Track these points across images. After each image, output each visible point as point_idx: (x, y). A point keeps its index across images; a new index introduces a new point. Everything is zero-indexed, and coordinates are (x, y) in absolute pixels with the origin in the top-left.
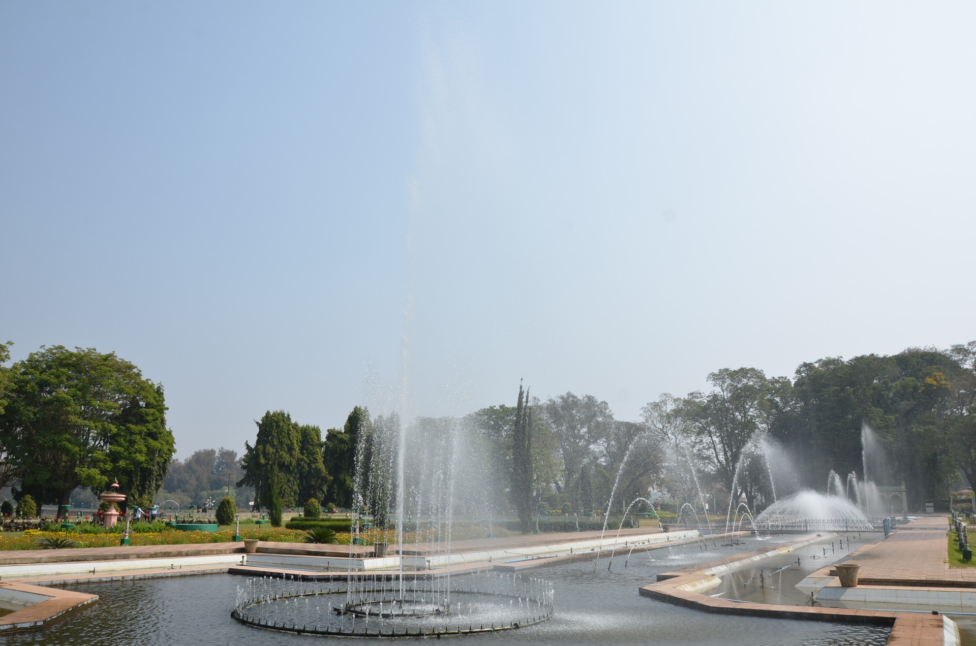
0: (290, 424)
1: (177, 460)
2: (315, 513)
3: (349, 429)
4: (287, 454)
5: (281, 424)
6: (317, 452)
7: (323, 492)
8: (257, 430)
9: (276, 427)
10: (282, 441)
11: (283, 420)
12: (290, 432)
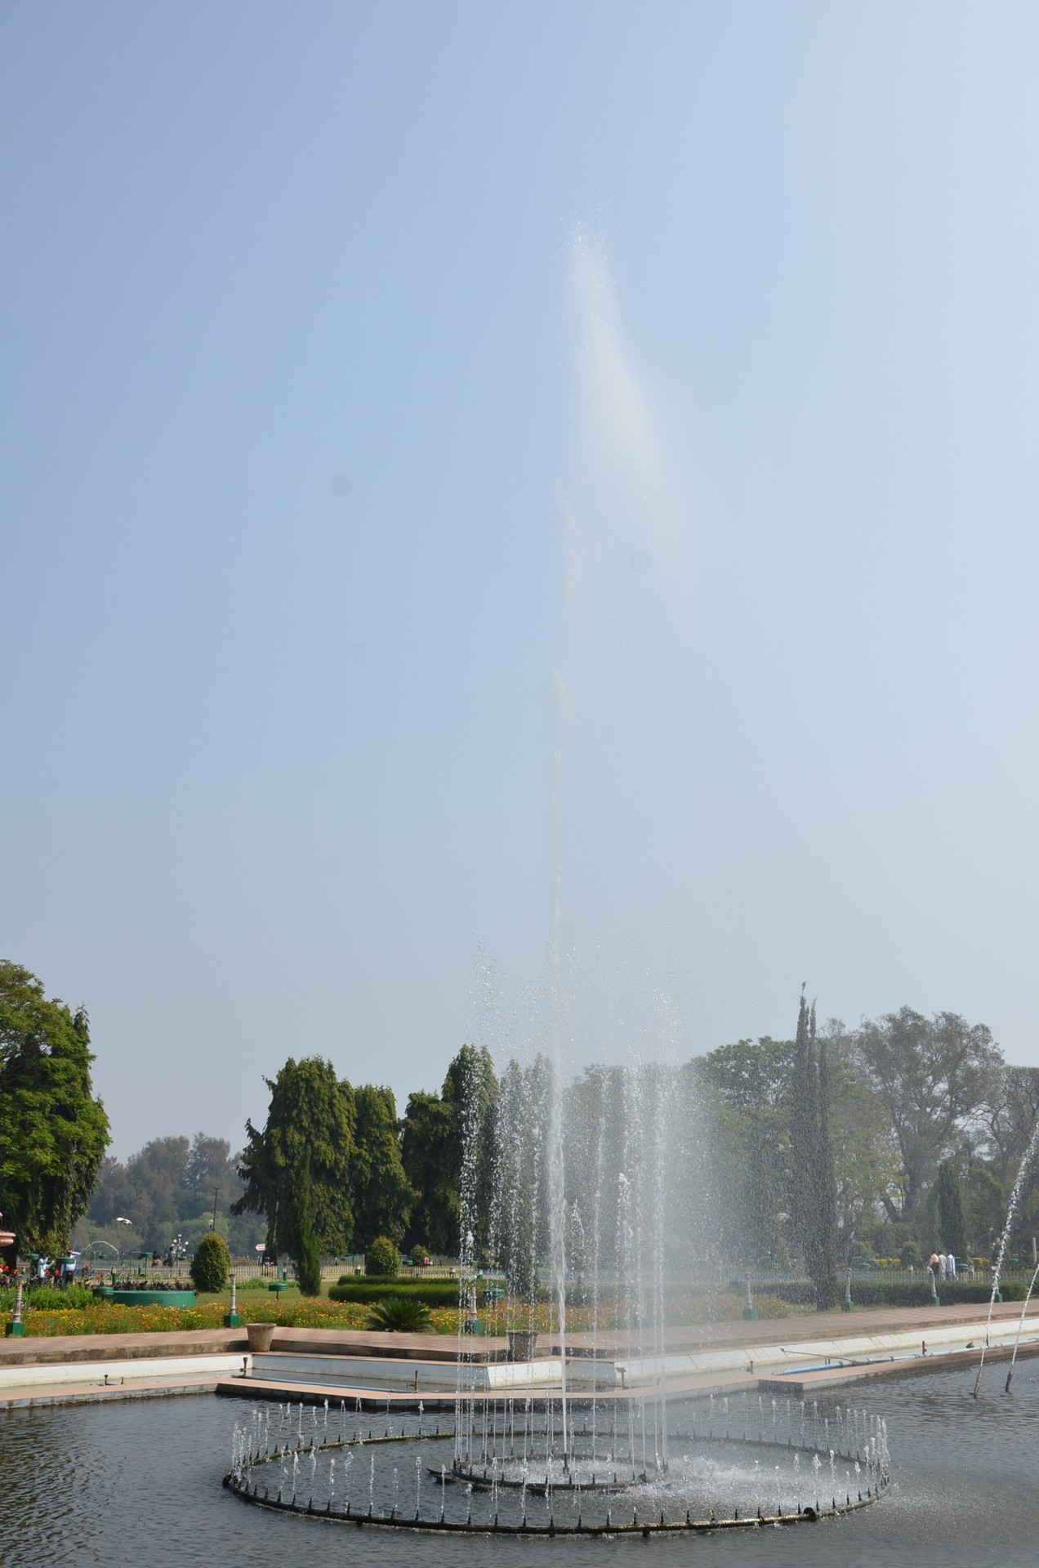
0: (333, 1084)
1: (115, 1159)
2: (387, 1267)
3: (453, 1091)
4: (328, 1145)
5: (316, 1084)
6: (389, 1140)
7: (403, 1222)
8: (268, 1097)
9: (307, 1091)
10: (318, 1119)
11: (320, 1076)
12: (335, 1101)
